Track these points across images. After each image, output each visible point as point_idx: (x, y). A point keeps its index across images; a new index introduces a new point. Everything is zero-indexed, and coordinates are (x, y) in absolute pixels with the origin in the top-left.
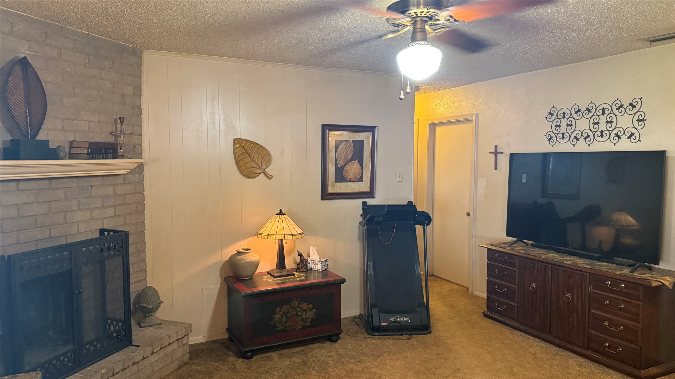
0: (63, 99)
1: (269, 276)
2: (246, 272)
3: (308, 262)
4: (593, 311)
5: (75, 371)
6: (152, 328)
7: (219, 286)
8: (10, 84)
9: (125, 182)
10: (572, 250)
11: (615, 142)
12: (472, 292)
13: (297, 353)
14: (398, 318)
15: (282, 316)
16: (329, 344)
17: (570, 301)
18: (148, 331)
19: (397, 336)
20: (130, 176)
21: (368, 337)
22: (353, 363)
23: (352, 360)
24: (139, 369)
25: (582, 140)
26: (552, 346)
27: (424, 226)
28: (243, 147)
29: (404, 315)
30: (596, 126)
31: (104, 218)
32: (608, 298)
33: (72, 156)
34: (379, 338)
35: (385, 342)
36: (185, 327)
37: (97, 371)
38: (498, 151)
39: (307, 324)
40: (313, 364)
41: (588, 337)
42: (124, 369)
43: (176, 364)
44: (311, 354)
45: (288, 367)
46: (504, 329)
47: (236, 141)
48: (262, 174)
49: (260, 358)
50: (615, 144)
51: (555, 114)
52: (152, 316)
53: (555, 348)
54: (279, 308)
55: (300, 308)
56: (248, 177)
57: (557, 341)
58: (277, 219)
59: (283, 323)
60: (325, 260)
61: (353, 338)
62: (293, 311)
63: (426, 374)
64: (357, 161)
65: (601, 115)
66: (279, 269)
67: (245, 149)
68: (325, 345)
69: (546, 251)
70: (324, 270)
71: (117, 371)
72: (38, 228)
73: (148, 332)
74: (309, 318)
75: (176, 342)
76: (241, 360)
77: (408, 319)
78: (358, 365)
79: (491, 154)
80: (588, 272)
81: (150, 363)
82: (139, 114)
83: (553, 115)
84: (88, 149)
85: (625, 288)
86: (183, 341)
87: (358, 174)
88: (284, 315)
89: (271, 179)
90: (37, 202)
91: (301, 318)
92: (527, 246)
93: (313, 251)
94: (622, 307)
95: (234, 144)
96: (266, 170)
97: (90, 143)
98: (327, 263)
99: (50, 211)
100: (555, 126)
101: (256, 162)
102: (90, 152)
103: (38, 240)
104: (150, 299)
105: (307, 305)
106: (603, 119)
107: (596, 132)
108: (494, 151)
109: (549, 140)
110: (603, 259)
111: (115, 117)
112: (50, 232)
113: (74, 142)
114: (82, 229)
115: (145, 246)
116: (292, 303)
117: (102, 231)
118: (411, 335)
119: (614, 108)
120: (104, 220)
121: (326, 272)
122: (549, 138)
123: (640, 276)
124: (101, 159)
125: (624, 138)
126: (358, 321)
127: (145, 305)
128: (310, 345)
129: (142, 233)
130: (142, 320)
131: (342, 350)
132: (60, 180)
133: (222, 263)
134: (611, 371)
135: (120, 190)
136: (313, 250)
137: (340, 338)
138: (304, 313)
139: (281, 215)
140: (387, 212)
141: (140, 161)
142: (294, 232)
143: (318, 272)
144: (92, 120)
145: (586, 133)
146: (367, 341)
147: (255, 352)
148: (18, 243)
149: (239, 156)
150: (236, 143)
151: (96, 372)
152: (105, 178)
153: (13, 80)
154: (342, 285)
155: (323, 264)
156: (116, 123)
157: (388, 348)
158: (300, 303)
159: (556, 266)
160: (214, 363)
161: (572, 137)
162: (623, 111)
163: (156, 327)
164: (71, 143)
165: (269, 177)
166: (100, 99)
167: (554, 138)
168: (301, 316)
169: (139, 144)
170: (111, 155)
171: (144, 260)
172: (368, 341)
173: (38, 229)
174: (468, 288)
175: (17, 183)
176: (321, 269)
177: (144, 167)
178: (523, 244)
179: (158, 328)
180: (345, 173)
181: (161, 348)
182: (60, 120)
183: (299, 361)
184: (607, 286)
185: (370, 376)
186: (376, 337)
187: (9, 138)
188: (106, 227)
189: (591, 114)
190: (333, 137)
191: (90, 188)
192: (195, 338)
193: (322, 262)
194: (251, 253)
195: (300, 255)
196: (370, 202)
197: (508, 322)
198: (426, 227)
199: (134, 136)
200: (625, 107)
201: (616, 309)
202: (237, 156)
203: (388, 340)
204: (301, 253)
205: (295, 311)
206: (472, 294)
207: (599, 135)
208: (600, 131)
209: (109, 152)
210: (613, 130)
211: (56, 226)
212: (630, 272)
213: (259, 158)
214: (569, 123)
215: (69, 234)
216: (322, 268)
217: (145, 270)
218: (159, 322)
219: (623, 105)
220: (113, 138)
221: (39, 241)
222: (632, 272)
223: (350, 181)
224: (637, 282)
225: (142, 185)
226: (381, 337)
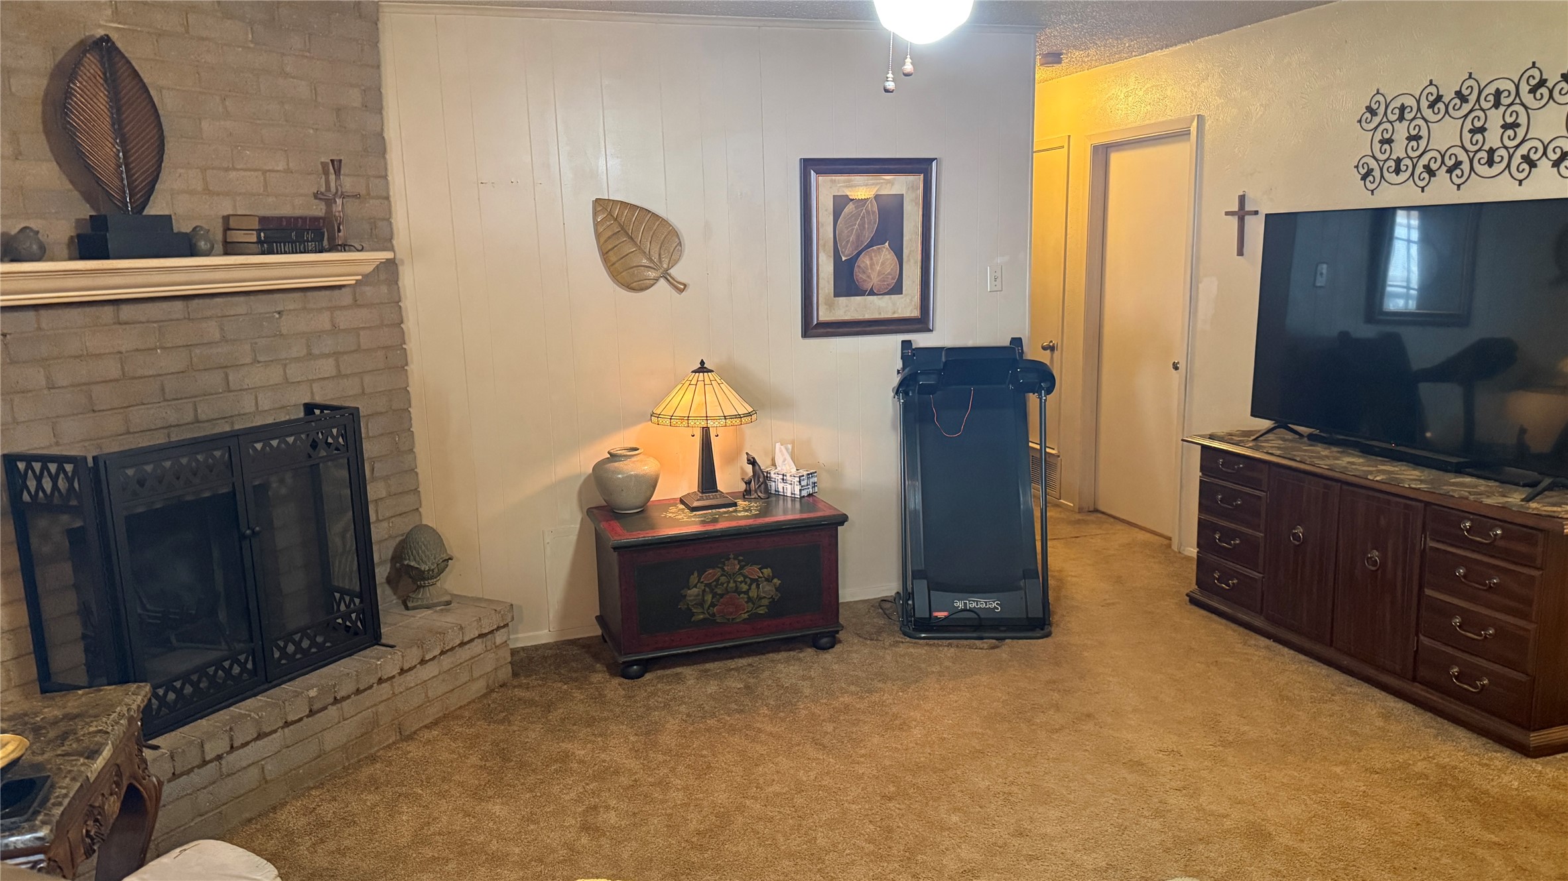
0: (200, 124)
1: (682, 507)
2: (628, 499)
3: (770, 477)
4: (1428, 592)
5: (256, 691)
6: (430, 612)
7: (578, 526)
8: (76, 97)
9: (356, 304)
10: (1398, 448)
11: (1521, 176)
12: (1179, 548)
13: (737, 669)
14: (974, 601)
15: (704, 591)
16: (812, 653)
17: (1378, 569)
18: (419, 616)
19: (968, 641)
20: (368, 290)
21: (902, 642)
22: (852, 694)
23: (853, 688)
24: (393, 693)
25: (1442, 173)
26: (1332, 671)
27: (1041, 394)
28: (616, 219)
29: (987, 595)
30: (1479, 137)
31: (313, 380)
32: (1464, 561)
33: (230, 248)
34: (927, 644)
35: (936, 653)
36: (498, 609)
37: (296, 691)
38: (1247, 208)
39: (761, 611)
40: (766, 693)
41: (1416, 652)
42: (358, 692)
43: (478, 687)
44: (767, 673)
45: (711, 696)
46: (1230, 632)
47: (600, 205)
48: (662, 281)
49: (658, 678)
50: (1520, 182)
51: (1381, 111)
52: (430, 587)
53: (1339, 677)
54: (696, 574)
55: (745, 577)
56: (630, 287)
57: (1346, 661)
58: (694, 382)
59: (706, 606)
60: (808, 474)
61: (868, 642)
62: (729, 582)
63: (1009, 722)
64: (887, 244)
65: (1491, 108)
66: (702, 493)
67: (620, 225)
68: (801, 655)
69: (1338, 452)
70: (806, 495)
71: (342, 693)
72: (169, 401)
73: (421, 619)
74: (765, 597)
75: (480, 640)
76: (616, 681)
77: (997, 604)
78: (862, 698)
79: (1229, 217)
80: (1420, 501)
81: (419, 682)
82: (382, 151)
83: (1376, 114)
84: (259, 231)
85: (1502, 537)
86: (495, 638)
87: (890, 277)
88: (707, 589)
89: (681, 291)
90: (162, 348)
91: (746, 596)
92: (1300, 441)
93: (783, 455)
94: (1494, 584)
95: (595, 214)
96: (671, 271)
97: (263, 220)
98: (812, 480)
99: (192, 365)
100: (1380, 142)
101: (647, 252)
102: (263, 238)
103: (171, 426)
104: (424, 552)
105: (760, 569)
106: (1495, 119)
107: (1476, 152)
108: (1237, 210)
109: (1364, 178)
110: (1470, 470)
111: (323, 160)
112: (196, 410)
113: (231, 219)
114: (265, 403)
115: (414, 441)
116: (724, 565)
117: (309, 408)
118: (1004, 639)
119: (1524, 88)
120: (314, 385)
121: (811, 499)
122: (1363, 171)
123: (1546, 508)
124: (289, 253)
125: (1545, 165)
126: (891, 607)
127: (412, 564)
128: (771, 655)
129: (401, 414)
130: (410, 595)
131: (836, 667)
132: (207, 301)
133: (583, 478)
134: (1460, 732)
135: (345, 319)
136: (781, 451)
137: (840, 642)
138: (754, 586)
139: (701, 374)
140: (945, 364)
141: (388, 255)
142: (730, 411)
143: (793, 499)
144: (271, 168)
145: (1453, 157)
146: (897, 649)
147: (648, 665)
148: (128, 433)
149: (606, 241)
150: (598, 209)
151: (297, 695)
152: (309, 294)
153: (82, 87)
154: (840, 528)
155: (804, 483)
156: (326, 173)
157: (941, 664)
158: (745, 566)
159: (1349, 487)
160: (560, 685)
161: (1420, 169)
162: (1544, 95)
163: (438, 608)
164: (226, 219)
165: (680, 288)
166: (286, 121)
167: (1377, 173)
168: (746, 593)
169: (384, 219)
170: (311, 245)
171: (413, 471)
172: (901, 649)
173: (169, 403)
174: (1170, 539)
175: (115, 307)
176: (798, 493)
177: (400, 268)
178: (1290, 436)
179: (442, 610)
180: (859, 275)
181: (442, 653)
182: (198, 170)
183: (739, 687)
184: (1461, 533)
185: (883, 722)
186: (922, 641)
187: (86, 211)
188: (318, 399)
189: (1466, 108)
190: (826, 188)
191: (277, 316)
192: (531, 634)
193: (800, 477)
194: (638, 458)
195: (752, 462)
196: (921, 340)
197: (1241, 616)
198: (1045, 396)
199: (371, 201)
200: (1550, 84)
201: (1481, 587)
202: (602, 240)
203: (946, 648)
204: (754, 458)
205: (732, 581)
206: (1180, 552)
207: (1483, 161)
208: (1487, 149)
209: (308, 238)
210: (1517, 146)
211: (207, 397)
212: (1522, 500)
213: (653, 245)
214: (1413, 133)
215: (237, 413)
216: (800, 490)
217: (416, 491)
218: (447, 598)
219: (1546, 81)
220: (323, 206)
221: (172, 428)
222: (1528, 499)
223: (872, 293)
224: (1530, 523)
225: (397, 308)
226: (932, 642)
